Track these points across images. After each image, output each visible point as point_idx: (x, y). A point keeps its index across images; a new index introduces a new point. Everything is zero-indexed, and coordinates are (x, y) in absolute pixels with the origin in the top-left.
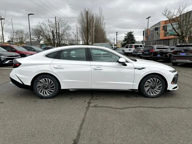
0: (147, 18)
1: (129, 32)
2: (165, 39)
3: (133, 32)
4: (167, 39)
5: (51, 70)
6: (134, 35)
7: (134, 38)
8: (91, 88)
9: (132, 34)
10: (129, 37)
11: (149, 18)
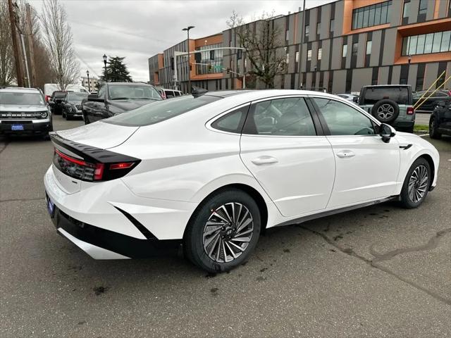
0: (185, 29)
1: (114, 59)
2: (200, 81)
3: (122, 59)
4: (203, 81)
5: (249, 173)
6: (126, 66)
7: (128, 73)
8: (327, 210)
9: (122, 64)
10: (114, 70)
11: (189, 28)
